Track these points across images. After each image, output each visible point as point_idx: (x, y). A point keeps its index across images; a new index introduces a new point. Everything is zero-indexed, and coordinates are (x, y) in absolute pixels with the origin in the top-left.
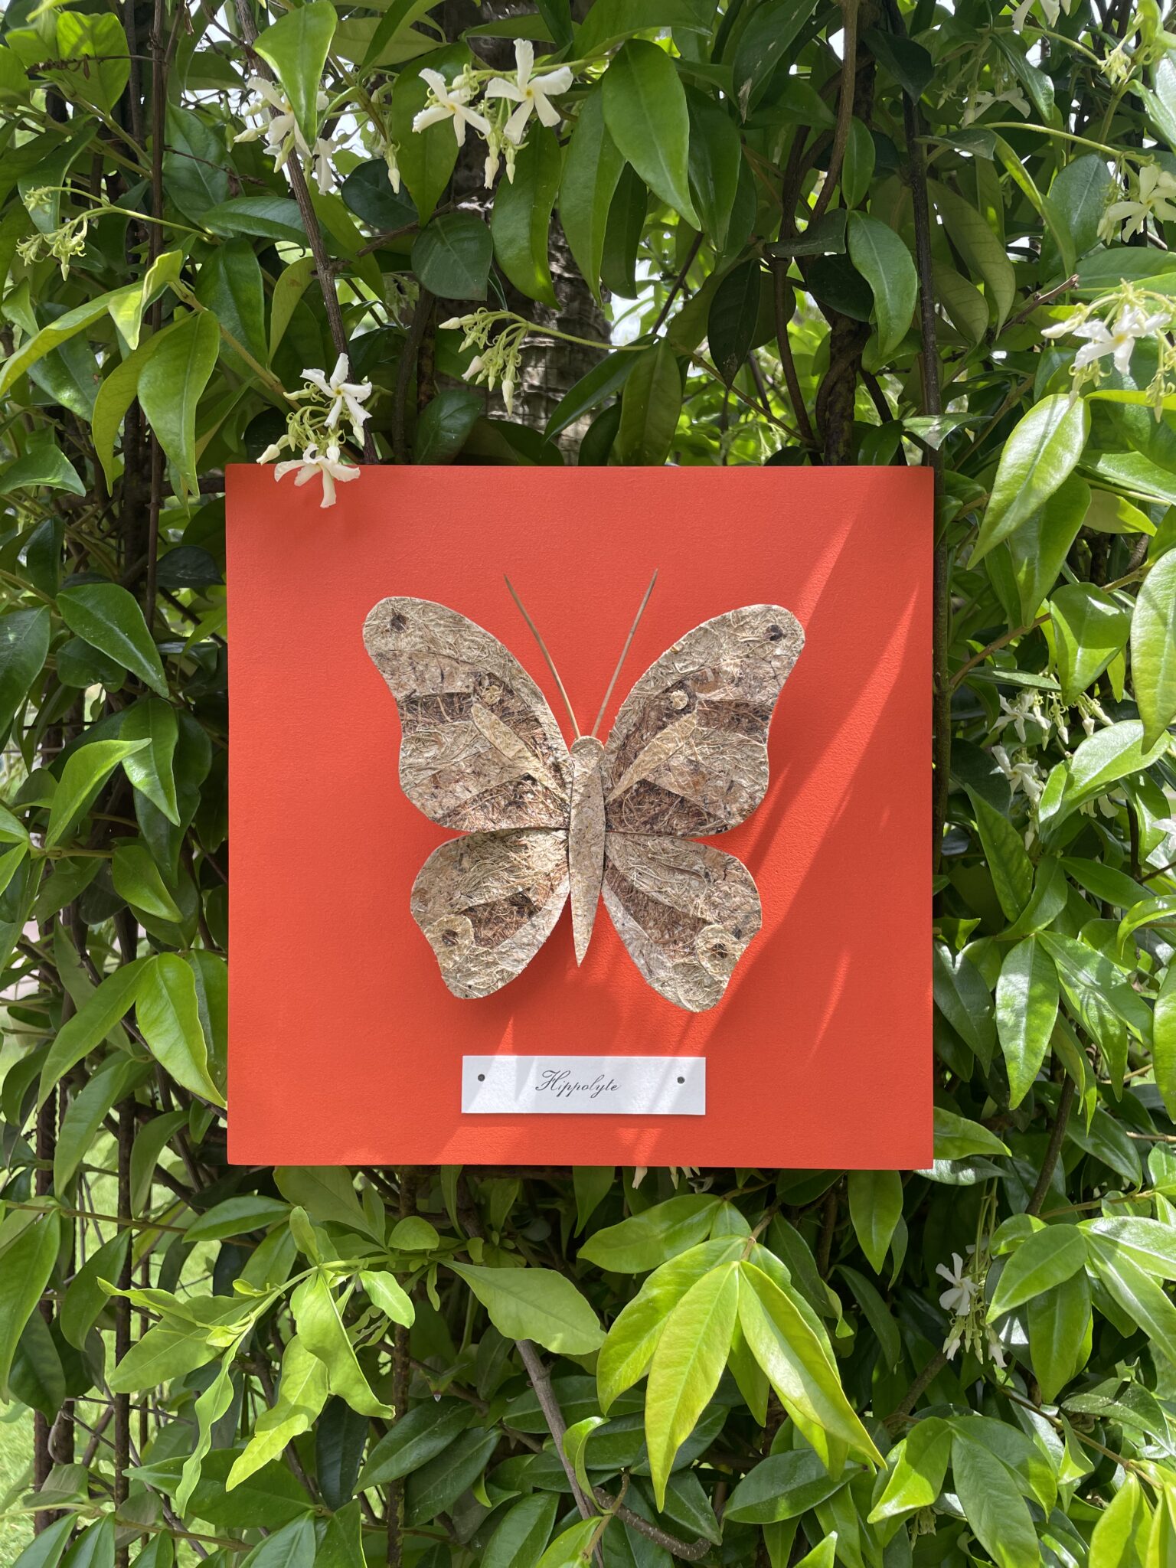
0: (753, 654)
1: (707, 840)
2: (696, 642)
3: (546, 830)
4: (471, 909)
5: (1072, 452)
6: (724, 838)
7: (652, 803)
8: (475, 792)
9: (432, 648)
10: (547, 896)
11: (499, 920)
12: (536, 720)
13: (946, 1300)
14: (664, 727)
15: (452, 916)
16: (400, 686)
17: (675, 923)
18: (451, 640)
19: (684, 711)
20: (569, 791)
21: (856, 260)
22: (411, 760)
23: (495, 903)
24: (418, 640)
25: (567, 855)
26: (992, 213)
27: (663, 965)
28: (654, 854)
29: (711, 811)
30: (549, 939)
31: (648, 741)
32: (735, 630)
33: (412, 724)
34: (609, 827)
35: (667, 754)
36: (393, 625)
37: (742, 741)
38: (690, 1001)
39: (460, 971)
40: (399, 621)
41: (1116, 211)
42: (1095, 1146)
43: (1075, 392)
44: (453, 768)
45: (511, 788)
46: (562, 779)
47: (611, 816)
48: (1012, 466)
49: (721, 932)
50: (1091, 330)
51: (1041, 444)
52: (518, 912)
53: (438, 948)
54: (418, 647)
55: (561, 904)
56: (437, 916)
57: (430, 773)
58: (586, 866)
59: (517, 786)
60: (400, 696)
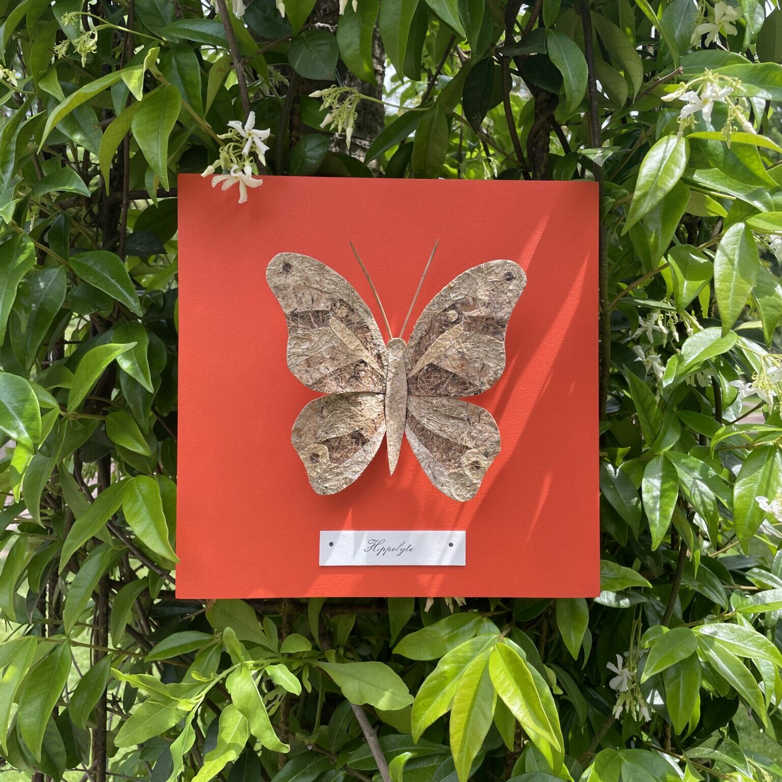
0: (496, 288)
1: (469, 399)
2: (463, 281)
3: (372, 394)
4: (327, 441)
5: (679, 167)
6: (480, 398)
7: (436, 377)
8: (331, 370)
9: (306, 283)
10: (373, 433)
11: (344, 447)
12: (367, 328)
13: (613, 684)
14: (443, 332)
15: (316, 445)
16: (288, 306)
17: (449, 449)
18: (318, 279)
19: (455, 322)
20: (385, 371)
21: (552, 57)
22: (294, 350)
23: (342, 437)
24: (298, 278)
25: (384, 409)
26: (628, 30)
27: (442, 474)
28: (437, 407)
29: (472, 382)
30: (374, 459)
31: (433, 340)
32: (486, 274)
33: (295, 329)
34: (409, 392)
35: (445, 348)
36: (284, 269)
37: (490, 340)
38: (458, 495)
39: (320, 478)
40: (287, 267)
41: (702, 29)
42: (700, 586)
43: (681, 133)
44: (319, 355)
45: (352, 368)
46: (382, 364)
47: (410, 386)
48: (646, 176)
49: (477, 453)
50: (689, 96)
51: (662, 163)
52: (356, 443)
53: (307, 464)
54: (298, 283)
55: (381, 438)
56: (307, 445)
57: (305, 358)
58: (396, 416)
59: (356, 367)
60: (287, 311)
